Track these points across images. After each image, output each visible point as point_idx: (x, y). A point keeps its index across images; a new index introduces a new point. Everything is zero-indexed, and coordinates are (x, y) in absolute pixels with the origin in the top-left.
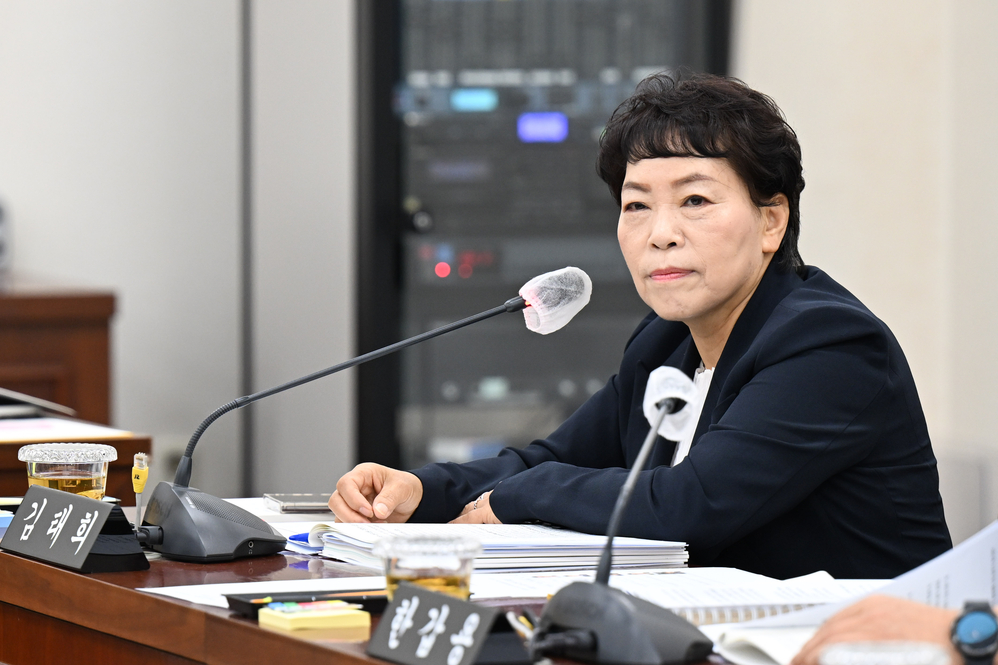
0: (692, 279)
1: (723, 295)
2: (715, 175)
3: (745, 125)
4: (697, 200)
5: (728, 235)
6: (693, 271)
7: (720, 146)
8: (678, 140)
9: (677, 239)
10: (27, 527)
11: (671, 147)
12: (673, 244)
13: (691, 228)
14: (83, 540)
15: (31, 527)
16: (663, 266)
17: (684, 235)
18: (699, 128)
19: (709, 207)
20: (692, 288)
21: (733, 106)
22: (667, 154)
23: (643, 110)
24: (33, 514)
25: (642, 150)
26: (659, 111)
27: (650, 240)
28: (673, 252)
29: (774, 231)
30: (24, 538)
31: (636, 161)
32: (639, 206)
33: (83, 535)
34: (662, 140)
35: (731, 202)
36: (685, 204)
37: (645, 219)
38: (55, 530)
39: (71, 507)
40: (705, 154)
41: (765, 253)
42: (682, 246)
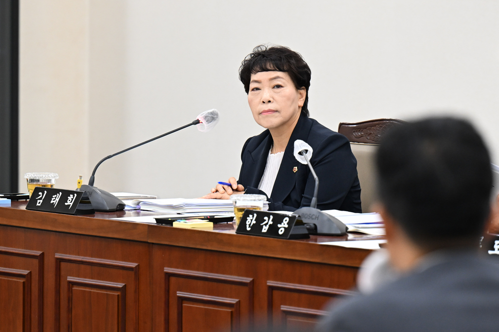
0: (277, 114)
1: (287, 119)
2: (284, 77)
3: (293, 61)
4: (279, 86)
5: (289, 99)
6: (277, 111)
7: (285, 68)
8: (272, 66)
9: (271, 100)
10: (38, 201)
11: (270, 68)
12: (270, 101)
13: (276, 97)
14: (71, 204)
15: (41, 201)
16: (266, 109)
17: (273, 99)
18: (278, 62)
19: (282, 88)
20: (276, 117)
21: (288, 55)
22: (267, 70)
23: (258, 56)
24: (41, 196)
25: (258, 69)
26: (264, 56)
27: (262, 101)
28: (270, 104)
29: (302, 99)
30: (38, 204)
31: (255, 73)
32: (257, 89)
33: (71, 202)
34: (265, 65)
35: (289, 88)
36: (274, 88)
37: (259, 93)
38: (55, 201)
39: (61, 193)
40: (280, 70)
41: (299, 107)
42: (273, 102)
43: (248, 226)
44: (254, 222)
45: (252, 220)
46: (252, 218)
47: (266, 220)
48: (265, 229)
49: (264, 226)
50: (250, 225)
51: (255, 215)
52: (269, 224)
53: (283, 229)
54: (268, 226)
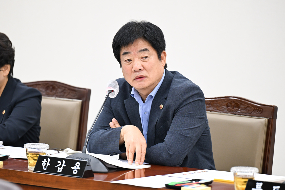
43: (44, 167)
44: (48, 164)
45: (46, 163)
46: (46, 162)
47: (59, 163)
48: (60, 170)
49: (59, 168)
50: (45, 166)
51: (49, 160)
52: (63, 166)
53: (77, 171)
54: (62, 168)
